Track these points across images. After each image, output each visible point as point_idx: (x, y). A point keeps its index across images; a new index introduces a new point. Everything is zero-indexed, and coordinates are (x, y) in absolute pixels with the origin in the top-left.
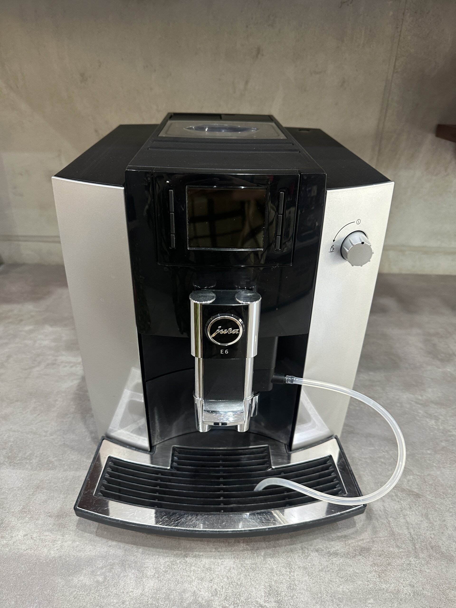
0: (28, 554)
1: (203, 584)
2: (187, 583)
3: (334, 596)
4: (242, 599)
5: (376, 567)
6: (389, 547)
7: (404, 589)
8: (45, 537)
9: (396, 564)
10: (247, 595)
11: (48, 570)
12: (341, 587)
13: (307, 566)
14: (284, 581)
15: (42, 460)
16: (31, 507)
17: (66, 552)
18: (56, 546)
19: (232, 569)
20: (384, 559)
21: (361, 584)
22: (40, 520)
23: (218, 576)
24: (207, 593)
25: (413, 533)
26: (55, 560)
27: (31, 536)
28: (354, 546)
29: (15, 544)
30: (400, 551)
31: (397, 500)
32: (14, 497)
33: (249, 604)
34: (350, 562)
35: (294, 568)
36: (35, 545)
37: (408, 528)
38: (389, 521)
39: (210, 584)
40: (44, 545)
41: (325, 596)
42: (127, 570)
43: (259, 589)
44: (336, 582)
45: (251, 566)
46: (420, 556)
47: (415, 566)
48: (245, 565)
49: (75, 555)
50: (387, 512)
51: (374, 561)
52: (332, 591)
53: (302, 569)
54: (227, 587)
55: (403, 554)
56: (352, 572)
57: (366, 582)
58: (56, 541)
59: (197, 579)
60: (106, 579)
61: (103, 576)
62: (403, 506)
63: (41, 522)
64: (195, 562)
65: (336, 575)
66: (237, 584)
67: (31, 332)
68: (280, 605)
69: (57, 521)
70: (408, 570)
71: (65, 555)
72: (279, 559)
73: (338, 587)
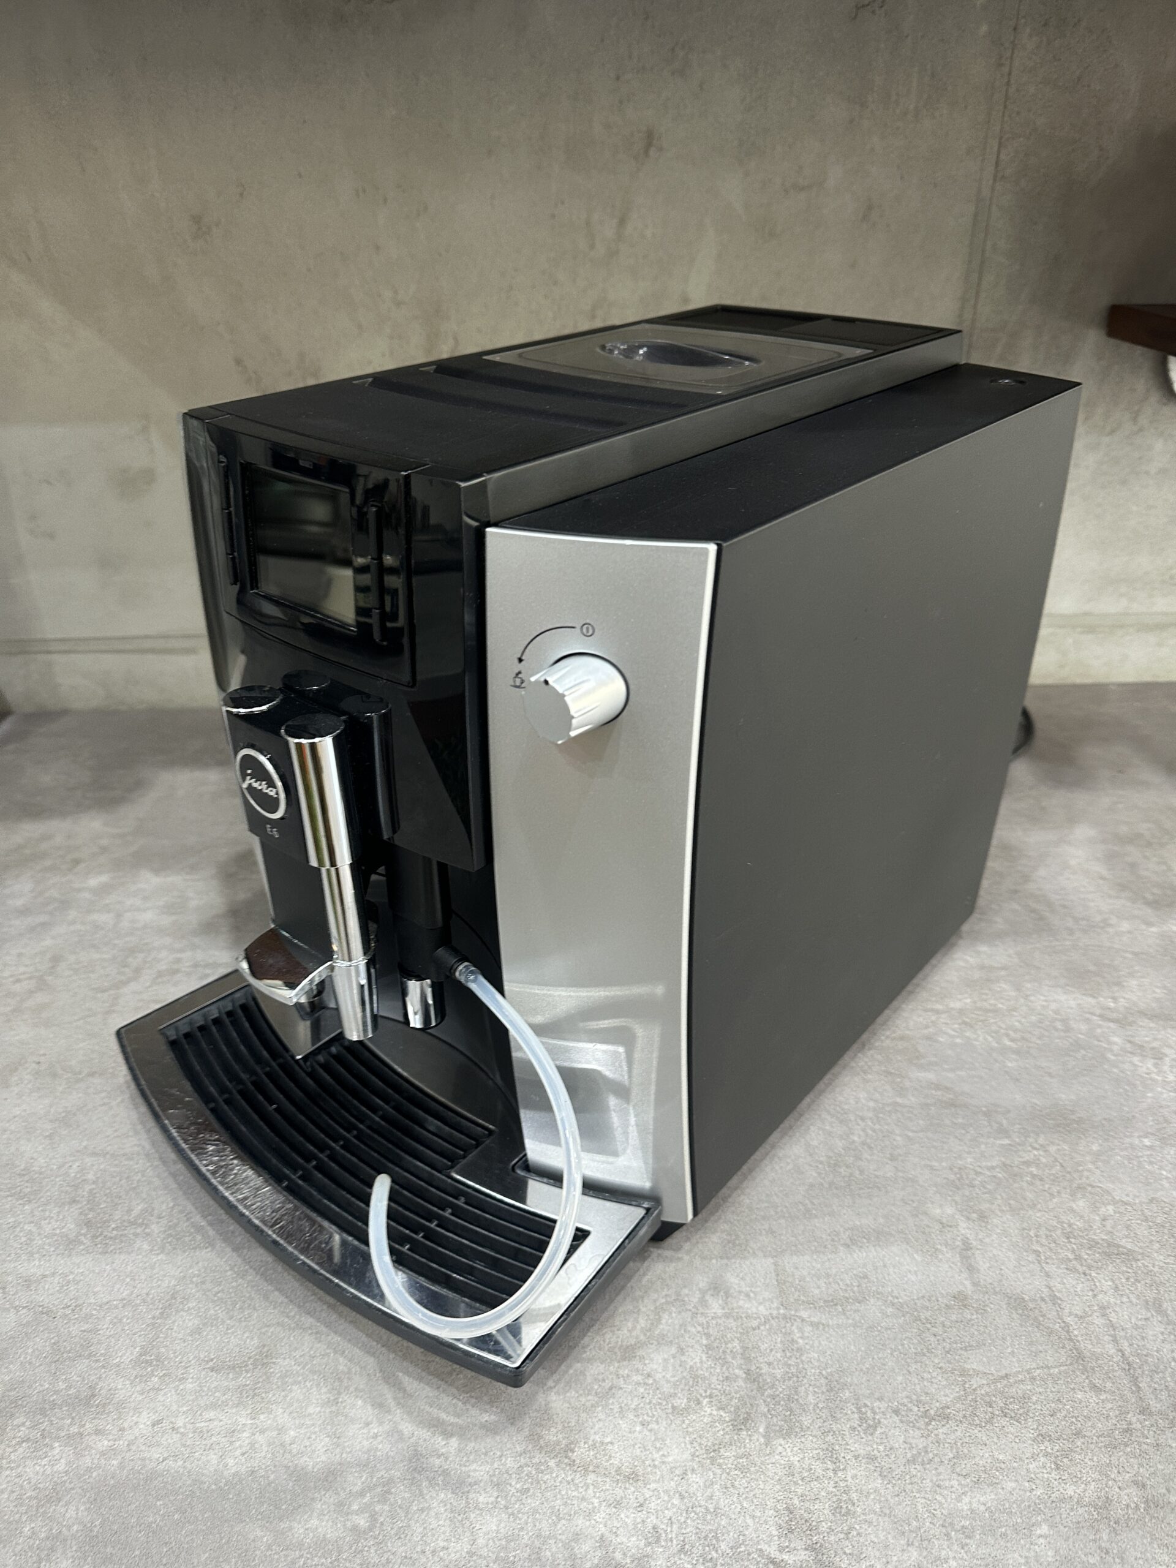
0: (168, 1470)
1: (622, 1516)
2: (581, 1517)
3: (951, 1524)
4: (723, 1546)
5: (1047, 1443)
6: (1074, 1389)
7: (1122, 1493)
8: (206, 1424)
9: (1094, 1431)
10: (736, 1536)
11: (225, 1509)
12: (966, 1499)
13: (875, 1452)
14: (823, 1493)
15: (176, 1225)
16: (163, 1350)
17: (264, 1458)
18: (238, 1444)
19: (689, 1473)
20: (1063, 1423)
21: (1014, 1489)
22: (190, 1380)
23: (656, 1493)
24: (634, 1539)
25: (1128, 1351)
26: (241, 1481)
27: (172, 1423)
28: (987, 1394)
29: (134, 1448)
30: (1102, 1398)
31: (1081, 1269)
32: (115, 1324)
33: (742, 1560)
34: (982, 1436)
35: (843, 1460)
36: (184, 1445)
37: (1115, 1340)
38: (1067, 1325)
39: (640, 1514)
40: (206, 1445)
41: (928, 1524)
42: (427, 1494)
43: (763, 1519)
44: (952, 1487)
45: (735, 1462)
46: (1153, 1409)
47: (1143, 1433)
48: (721, 1461)
49: (290, 1464)
50: (1059, 1302)
51: (1040, 1428)
52: (945, 1512)
53: (864, 1461)
54: (683, 1520)
55: (1109, 1406)
56: (989, 1461)
57: (1027, 1484)
58: (236, 1434)
59: (604, 1504)
60: (376, 1520)
61: (367, 1515)
62: (1097, 1284)
63: (191, 1386)
64: (595, 1461)
65: (949, 1471)
66: (707, 1509)
67: (104, 890)
68: (820, 1556)
69: (232, 1379)
70: (1126, 1445)
71: (263, 1467)
72: (803, 1440)
73: (959, 1499)
